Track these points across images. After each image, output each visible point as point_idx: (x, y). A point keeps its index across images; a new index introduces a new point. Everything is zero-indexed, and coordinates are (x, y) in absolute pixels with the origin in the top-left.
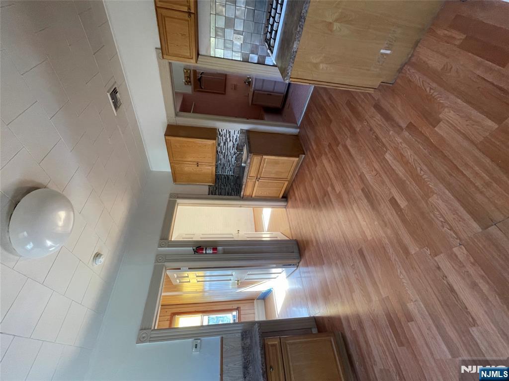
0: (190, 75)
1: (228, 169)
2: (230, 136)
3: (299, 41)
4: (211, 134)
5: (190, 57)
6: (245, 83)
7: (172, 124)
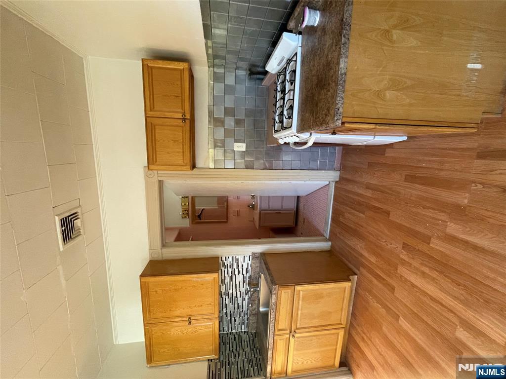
0: (188, 208)
1: (239, 320)
2: (238, 266)
3: (347, 57)
4: (212, 265)
5: (183, 164)
6: (249, 206)
7: (156, 259)
